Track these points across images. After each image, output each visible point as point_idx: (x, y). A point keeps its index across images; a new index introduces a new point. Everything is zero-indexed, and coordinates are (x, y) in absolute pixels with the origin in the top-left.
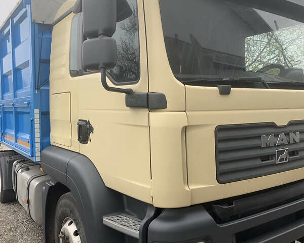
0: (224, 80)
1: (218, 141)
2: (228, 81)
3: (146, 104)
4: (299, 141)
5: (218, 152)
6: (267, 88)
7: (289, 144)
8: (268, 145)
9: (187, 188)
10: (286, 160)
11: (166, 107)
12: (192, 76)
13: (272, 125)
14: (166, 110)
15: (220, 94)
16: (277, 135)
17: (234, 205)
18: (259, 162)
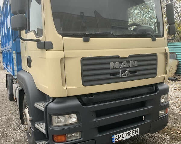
0: (86, 34)
1: (82, 65)
2: (89, 34)
3: (44, 47)
4: (137, 66)
5: (83, 71)
6: (115, 38)
7: (129, 67)
8: (115, 67)
9: (65, 88)
10: (127, 75)
11: (53, 48)
12: (68, 32)
13: (118, 57)
14: (53, 49)
15: (84, 41)
16: (121, 63)
17: (93, 97)
18: (109, 76)
